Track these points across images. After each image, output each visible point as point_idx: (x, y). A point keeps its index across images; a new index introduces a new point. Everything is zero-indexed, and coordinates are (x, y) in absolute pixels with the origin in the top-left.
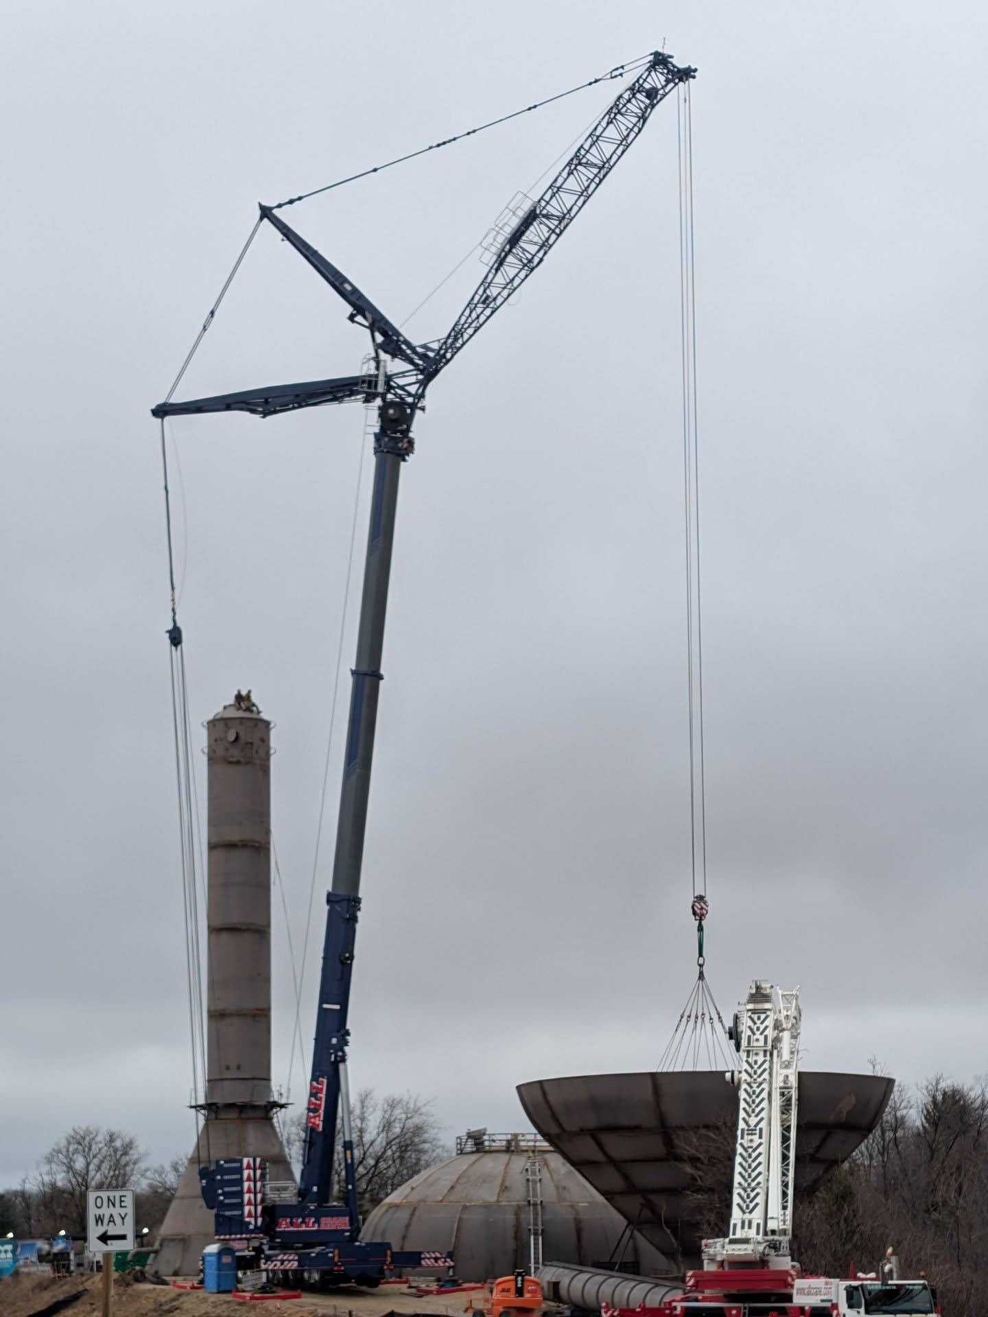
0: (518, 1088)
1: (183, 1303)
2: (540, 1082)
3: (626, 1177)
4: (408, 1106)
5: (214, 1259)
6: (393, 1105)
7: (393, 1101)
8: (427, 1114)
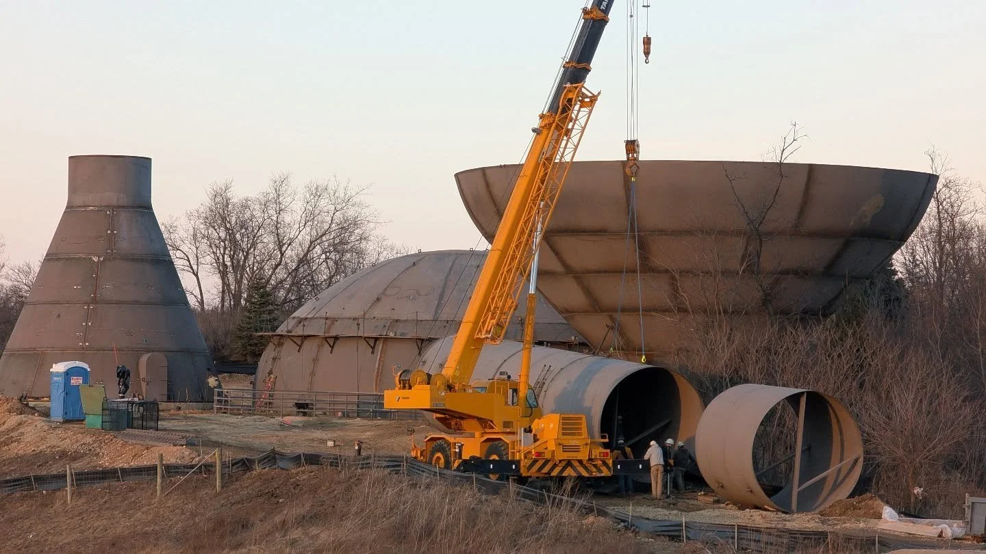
0: (457, 176)
1: (22, 434)
2: (483, 170)
3: (588, 292)
4: (337, 194)
5: (60, 379)
6: (317, 193)
7: (317, 189)
8: (360, 205)
